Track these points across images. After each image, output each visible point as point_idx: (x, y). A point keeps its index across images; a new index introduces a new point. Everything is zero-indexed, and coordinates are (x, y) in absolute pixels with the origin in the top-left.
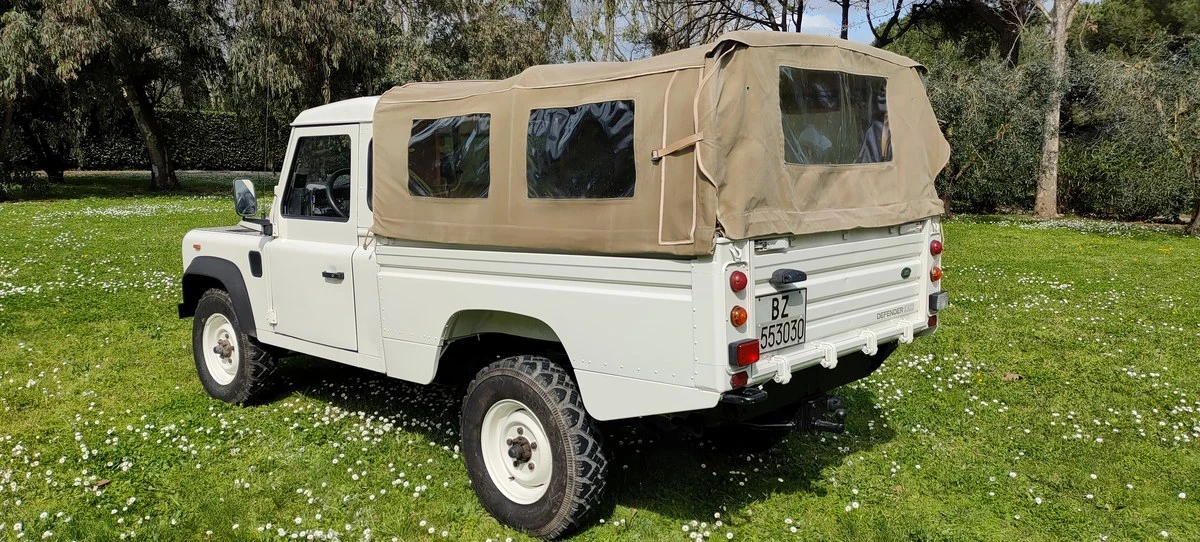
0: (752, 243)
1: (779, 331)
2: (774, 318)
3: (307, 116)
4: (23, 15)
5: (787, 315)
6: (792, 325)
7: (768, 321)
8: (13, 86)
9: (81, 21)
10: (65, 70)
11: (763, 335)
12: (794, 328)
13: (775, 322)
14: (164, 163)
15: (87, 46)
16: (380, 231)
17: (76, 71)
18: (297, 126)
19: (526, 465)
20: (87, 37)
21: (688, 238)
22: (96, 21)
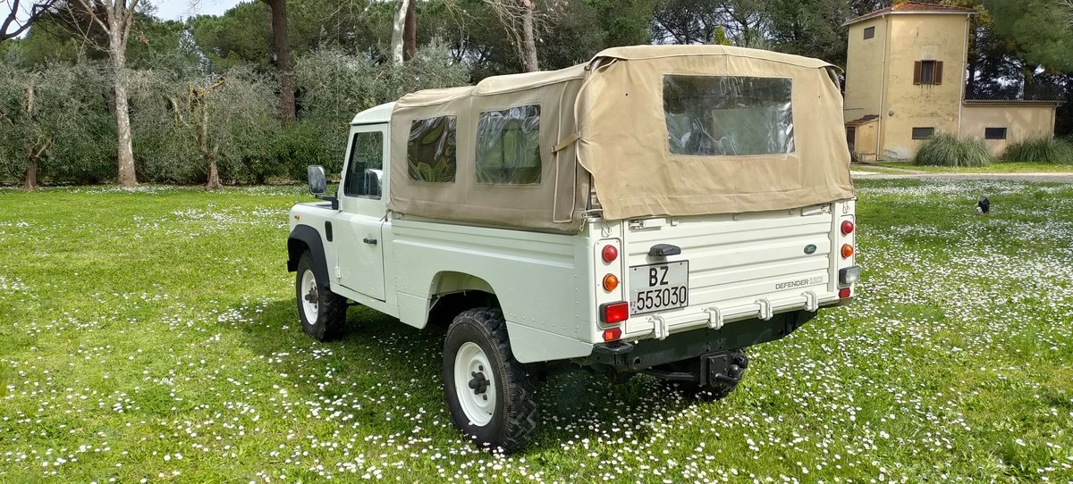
0: (626, 223)
1: (658, 296)
2: (651, 285)
3: (360, 117)
5: (667, 283)
6: (672, 291)
7: (646, 287)
11: (639, 299)
12: (675, 293)
13: (653, 288)
16: (392, 208)
18: (354, 125)
19: (482, 395)
21: (569, 218)
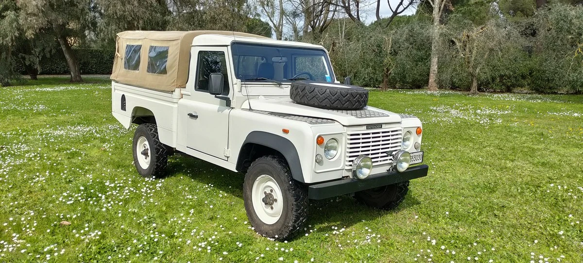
4: (13, 12)
8: (10, 41)
9: (35, 15)
10: (29, 34)
14: (76, 71)
15: (37, 25)
17: (33, 34)
20: (37, 21)
22: (40, 14)
